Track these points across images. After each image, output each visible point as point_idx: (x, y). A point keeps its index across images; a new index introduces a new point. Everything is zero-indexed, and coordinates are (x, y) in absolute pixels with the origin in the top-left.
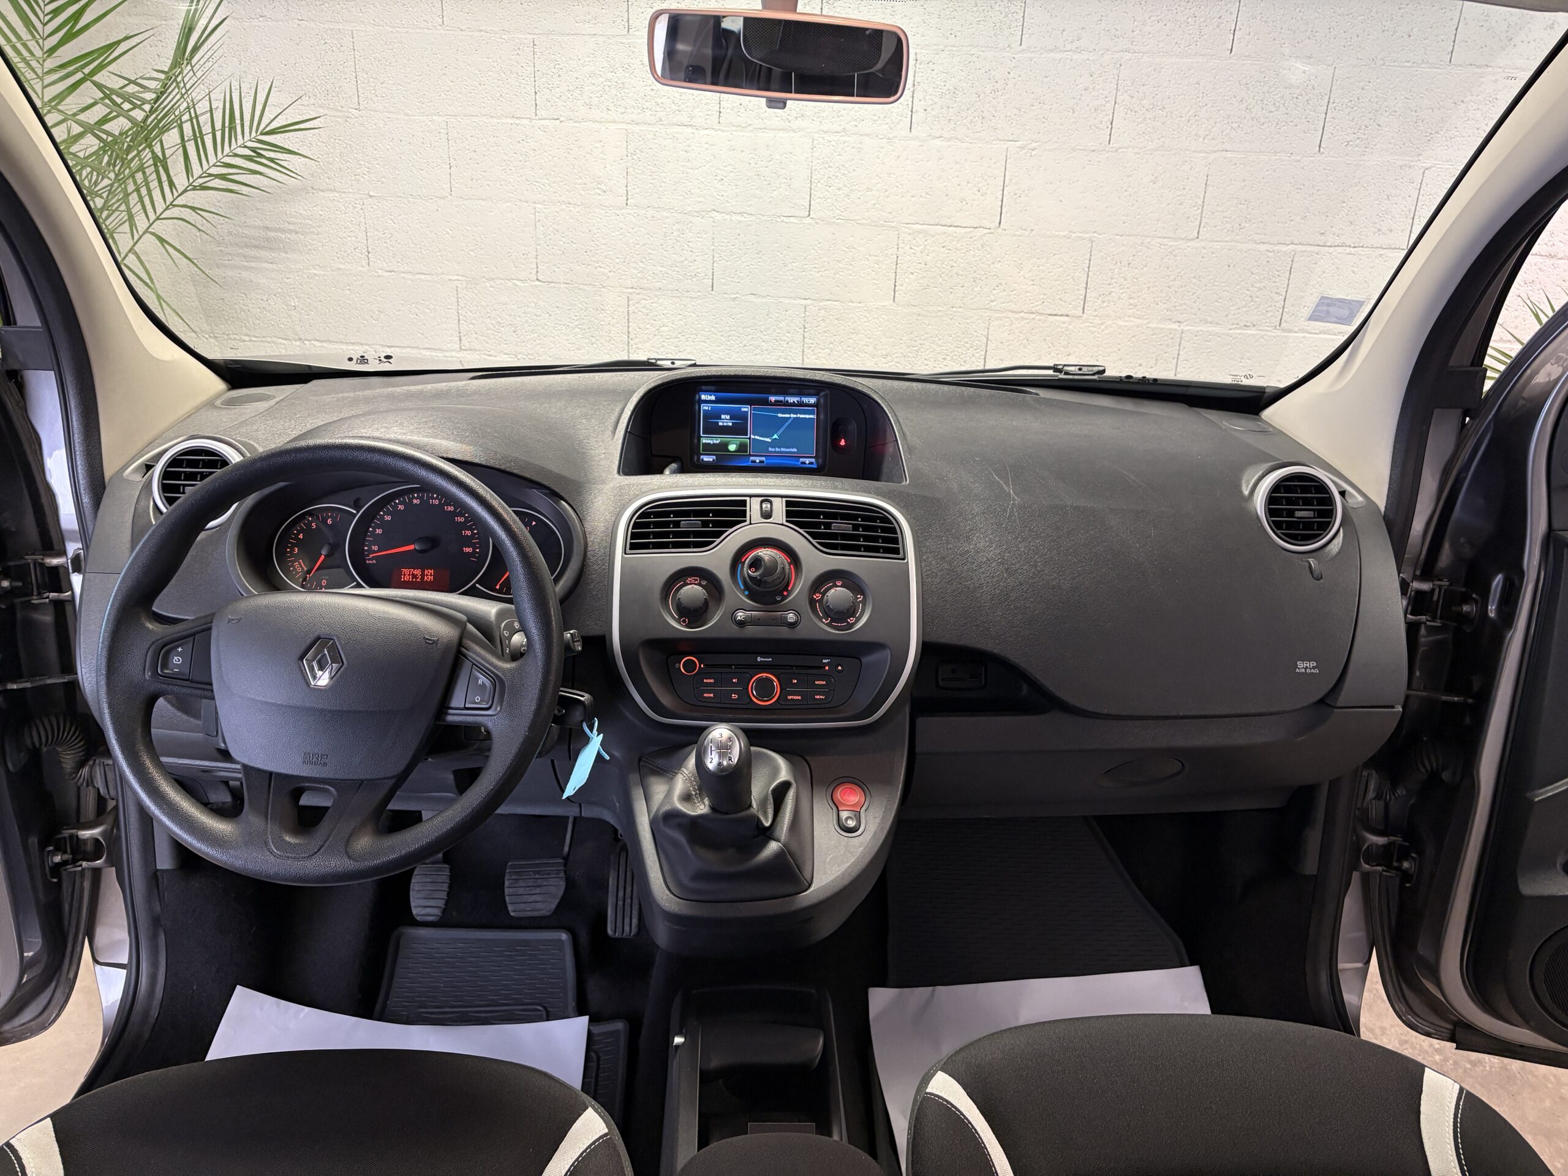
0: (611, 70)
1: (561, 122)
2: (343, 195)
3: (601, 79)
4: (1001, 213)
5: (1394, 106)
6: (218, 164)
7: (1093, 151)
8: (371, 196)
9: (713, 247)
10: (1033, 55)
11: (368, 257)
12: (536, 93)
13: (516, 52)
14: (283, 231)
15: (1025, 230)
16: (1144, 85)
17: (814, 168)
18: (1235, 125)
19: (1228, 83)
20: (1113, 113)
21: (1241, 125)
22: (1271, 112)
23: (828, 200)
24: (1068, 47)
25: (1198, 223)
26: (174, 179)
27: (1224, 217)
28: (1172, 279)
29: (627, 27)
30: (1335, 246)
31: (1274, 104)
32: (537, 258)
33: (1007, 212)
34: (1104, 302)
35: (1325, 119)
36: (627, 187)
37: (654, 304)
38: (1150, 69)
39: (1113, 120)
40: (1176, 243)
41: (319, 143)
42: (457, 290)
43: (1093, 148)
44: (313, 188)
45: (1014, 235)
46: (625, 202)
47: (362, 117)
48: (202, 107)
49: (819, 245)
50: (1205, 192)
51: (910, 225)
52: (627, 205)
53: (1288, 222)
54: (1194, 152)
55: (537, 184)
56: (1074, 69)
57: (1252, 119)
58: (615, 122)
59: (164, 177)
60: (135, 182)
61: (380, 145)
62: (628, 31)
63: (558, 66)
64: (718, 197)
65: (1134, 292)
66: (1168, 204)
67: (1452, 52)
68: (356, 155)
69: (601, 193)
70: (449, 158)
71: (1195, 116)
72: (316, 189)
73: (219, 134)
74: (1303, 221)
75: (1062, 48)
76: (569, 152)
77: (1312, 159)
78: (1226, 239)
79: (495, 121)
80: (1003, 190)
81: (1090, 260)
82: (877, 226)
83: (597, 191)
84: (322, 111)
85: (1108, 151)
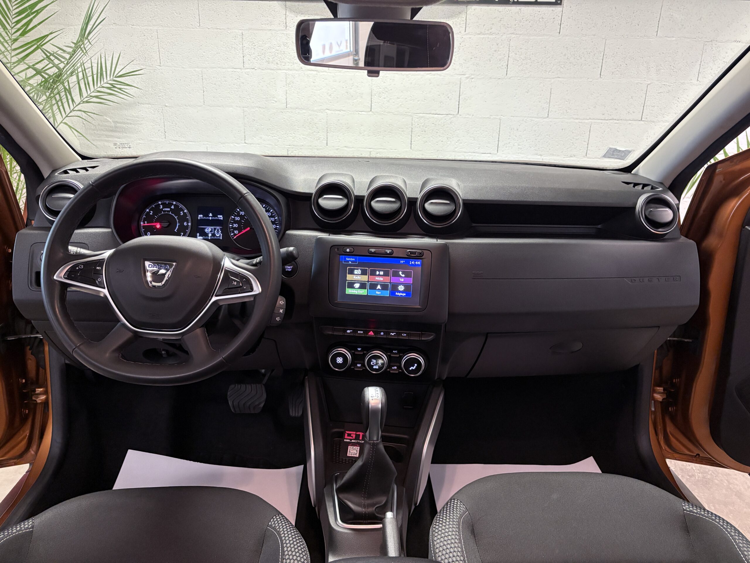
0: (278, 46)
1: (255, 70)
2: (153, 106)
3: (274, 50)
4: (459, 108)
5: (633, 56)
6: (95, 91)
7: (499, 79)
8: (166, 106)
9: (327, 126)
10: (470, 36)
11: (165, 134)
12: (244, 57)
13: (234, 39)
14: (124, 123)
15: (470, 115)
16: (521, 49)
17: (373, 89)
18: (562, 66)
19: (559, 47)
20: (508, 62)
21: (565, 66)
22: (578, 60)
23: (380, 104)
24: (486, 33)
25: (547, 110)
26: (74, 98)
27: (559, 108)
28: (537, 136)
29: (285, 26)
30: (609, 120)
31: (579, 56)
32: (245, 133)
33: (461, 107)
34: (506, 147)
35: (602, 62)
36: (286, 99)
38: (524, 41)
39: (508, 65)
40: (538, 120)
41: (142, 82)
43: (499, 77)
44: (138, 103)
45: (465, 118)
46: (285, 107)
47: (162, 69)
48: (87, 65)
49: (376, 124)
50: (550, 96)
52: (287, 107)
53: (588, 109)
54: (545, 78)
55: (245, 99)
56: (490, 42)
57: (570, 63)
59: (69, 97)
60: (56, 100)
61: (170, 82)
62: (286, 28)
63: (253, 44)
65: (520, 142)
66: (534, 102)
67: (657, 32)
68: (159, 87)
69: (274, 102)
70: (203, 87)
71: (545, 62)
72: (140, 103)
73: (95, 76)
74: (594, 109)
75: (484, 33)
76: (259, 84)
77: (597, 80)
78: (561, 117)
79: (224, 70)
80: (459, 97)
81: (500, 128)
82: (402, 115)
84: (143, 67)
85: (506, 79)
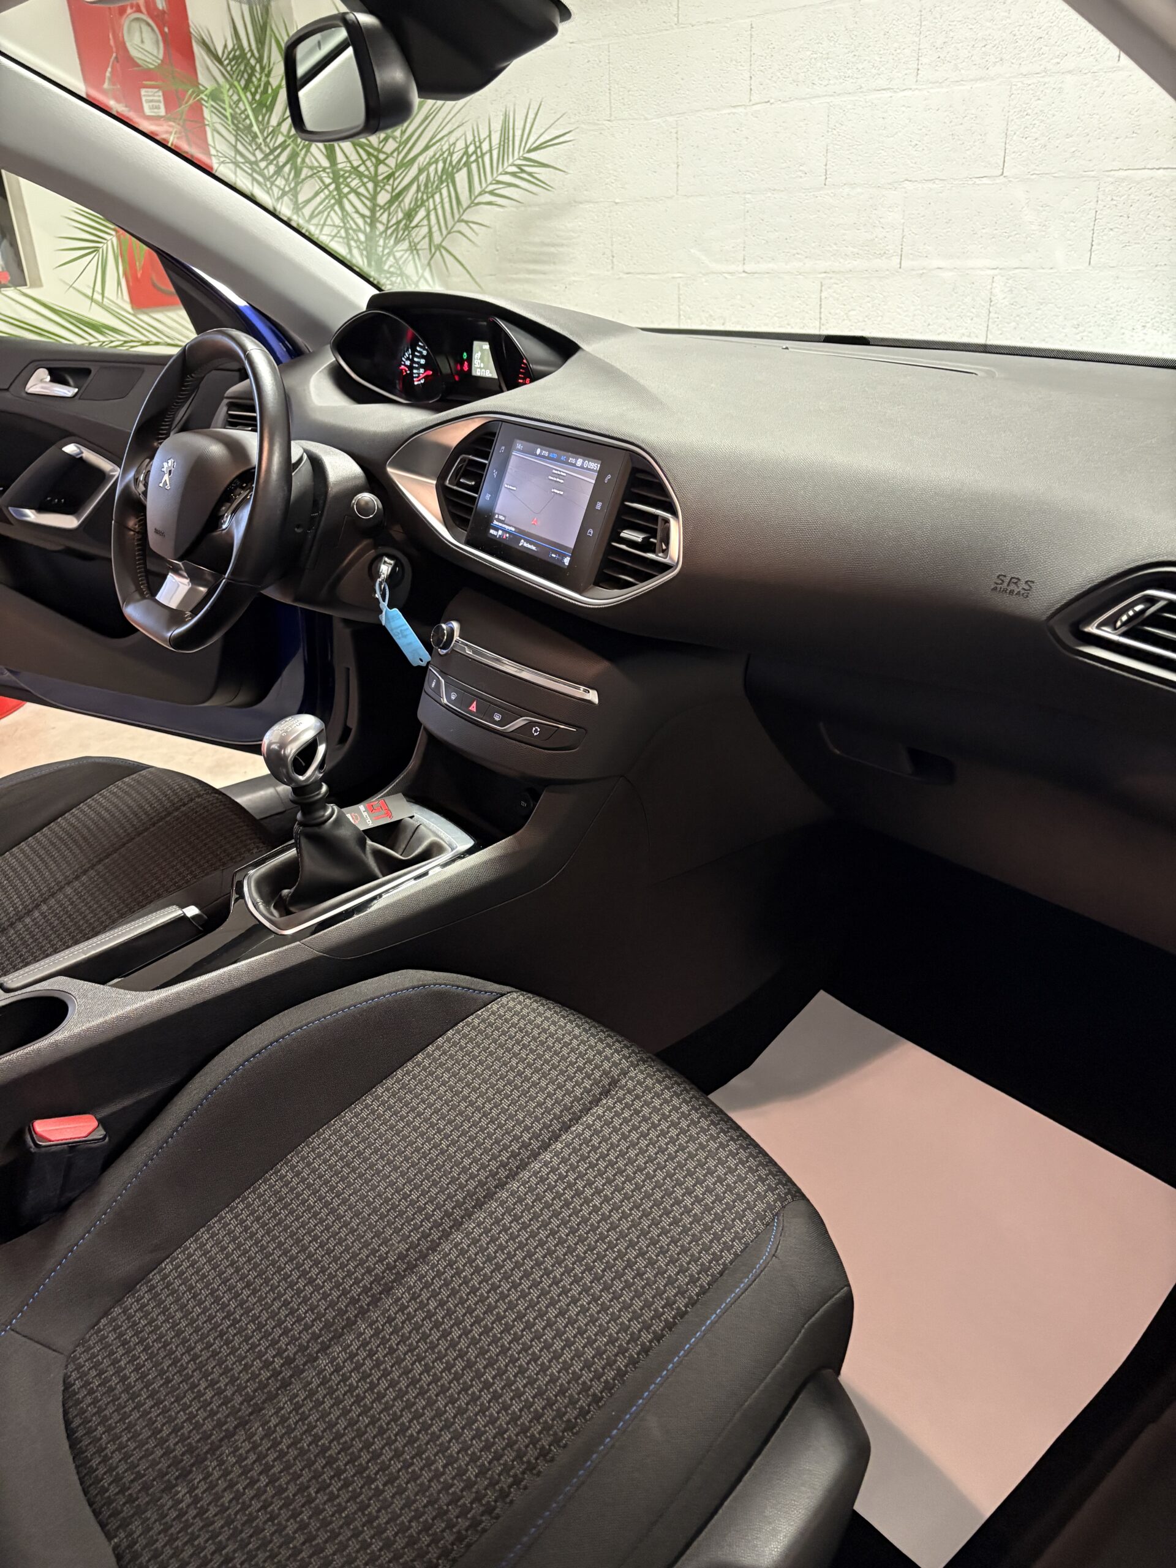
37: (845, 288)
42: (679, 287)
51: (1113, 173)
58: (819, 97)
64: (911, 165)
83: (800, 173)
